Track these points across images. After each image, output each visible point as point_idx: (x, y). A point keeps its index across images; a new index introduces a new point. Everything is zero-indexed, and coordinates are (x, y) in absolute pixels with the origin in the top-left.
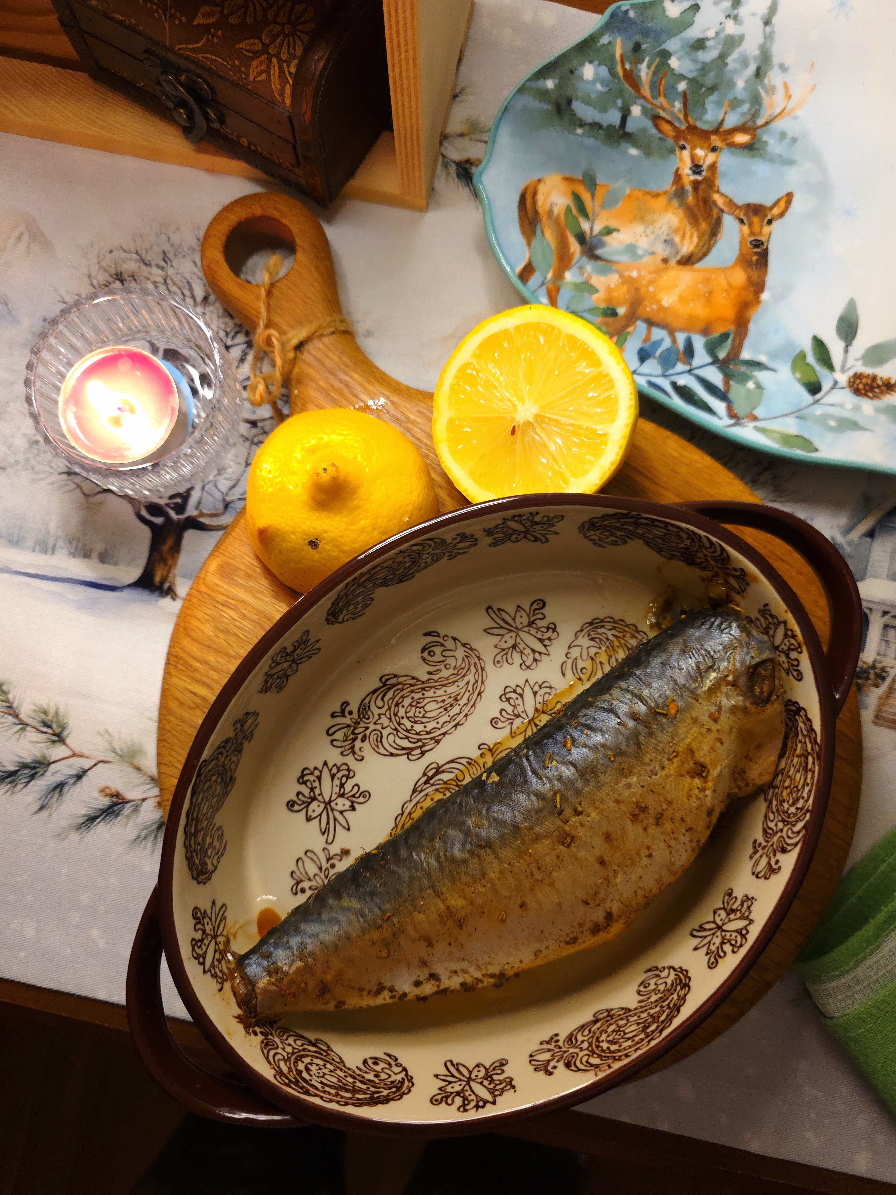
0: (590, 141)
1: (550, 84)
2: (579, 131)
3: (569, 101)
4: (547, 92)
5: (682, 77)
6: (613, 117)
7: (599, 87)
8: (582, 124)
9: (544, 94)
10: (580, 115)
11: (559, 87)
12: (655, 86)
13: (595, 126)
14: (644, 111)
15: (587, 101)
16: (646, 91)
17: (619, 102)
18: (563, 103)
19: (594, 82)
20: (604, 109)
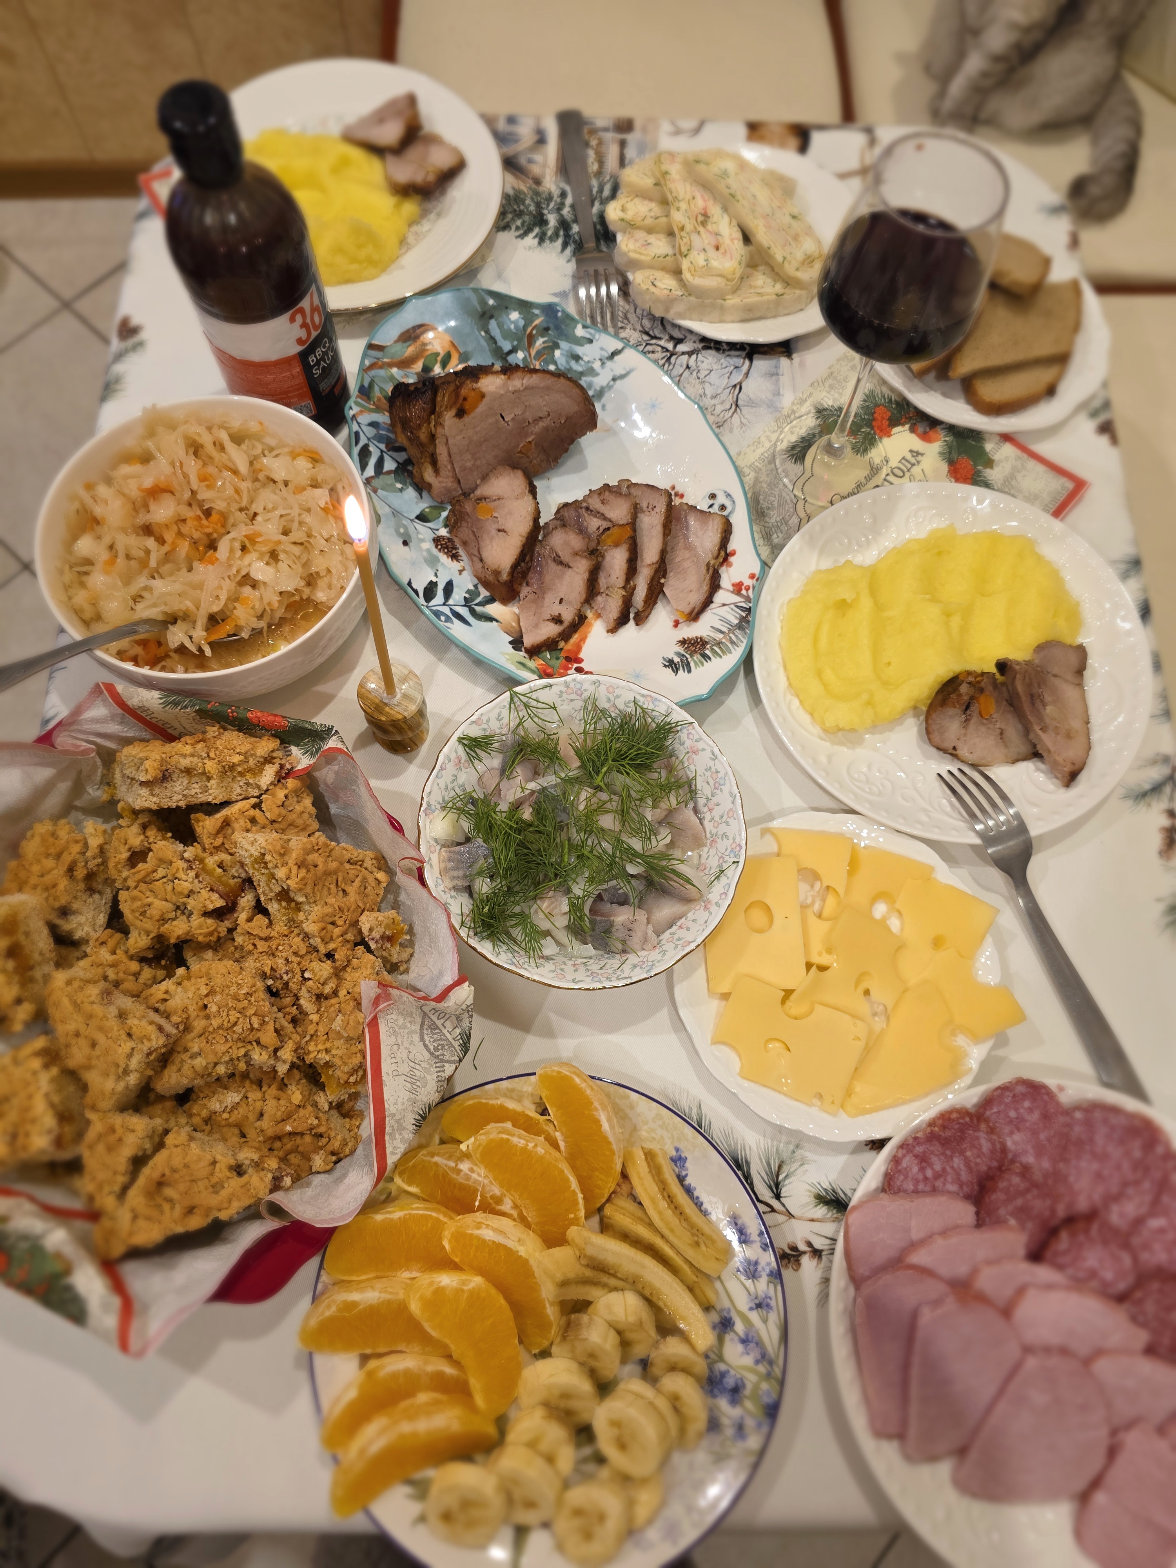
0: (484, 343)
1: (491, 302)
2: (483, 333)
3: (491, 317)
4: (486, 303)
5: (555, 363)
6: (506, 346)
7: (512, 326)
8: (487, 332)
9: (483, 302)
10: (490, 327)
11: (493, 307)
12: (539, 354)
13: (493, 340)
14: (525, 359)
15: (500, 326)
16: (533, 352)
17: (515, 343)
18: (488, 315)
19: (512, 322)
20: (505, 337)
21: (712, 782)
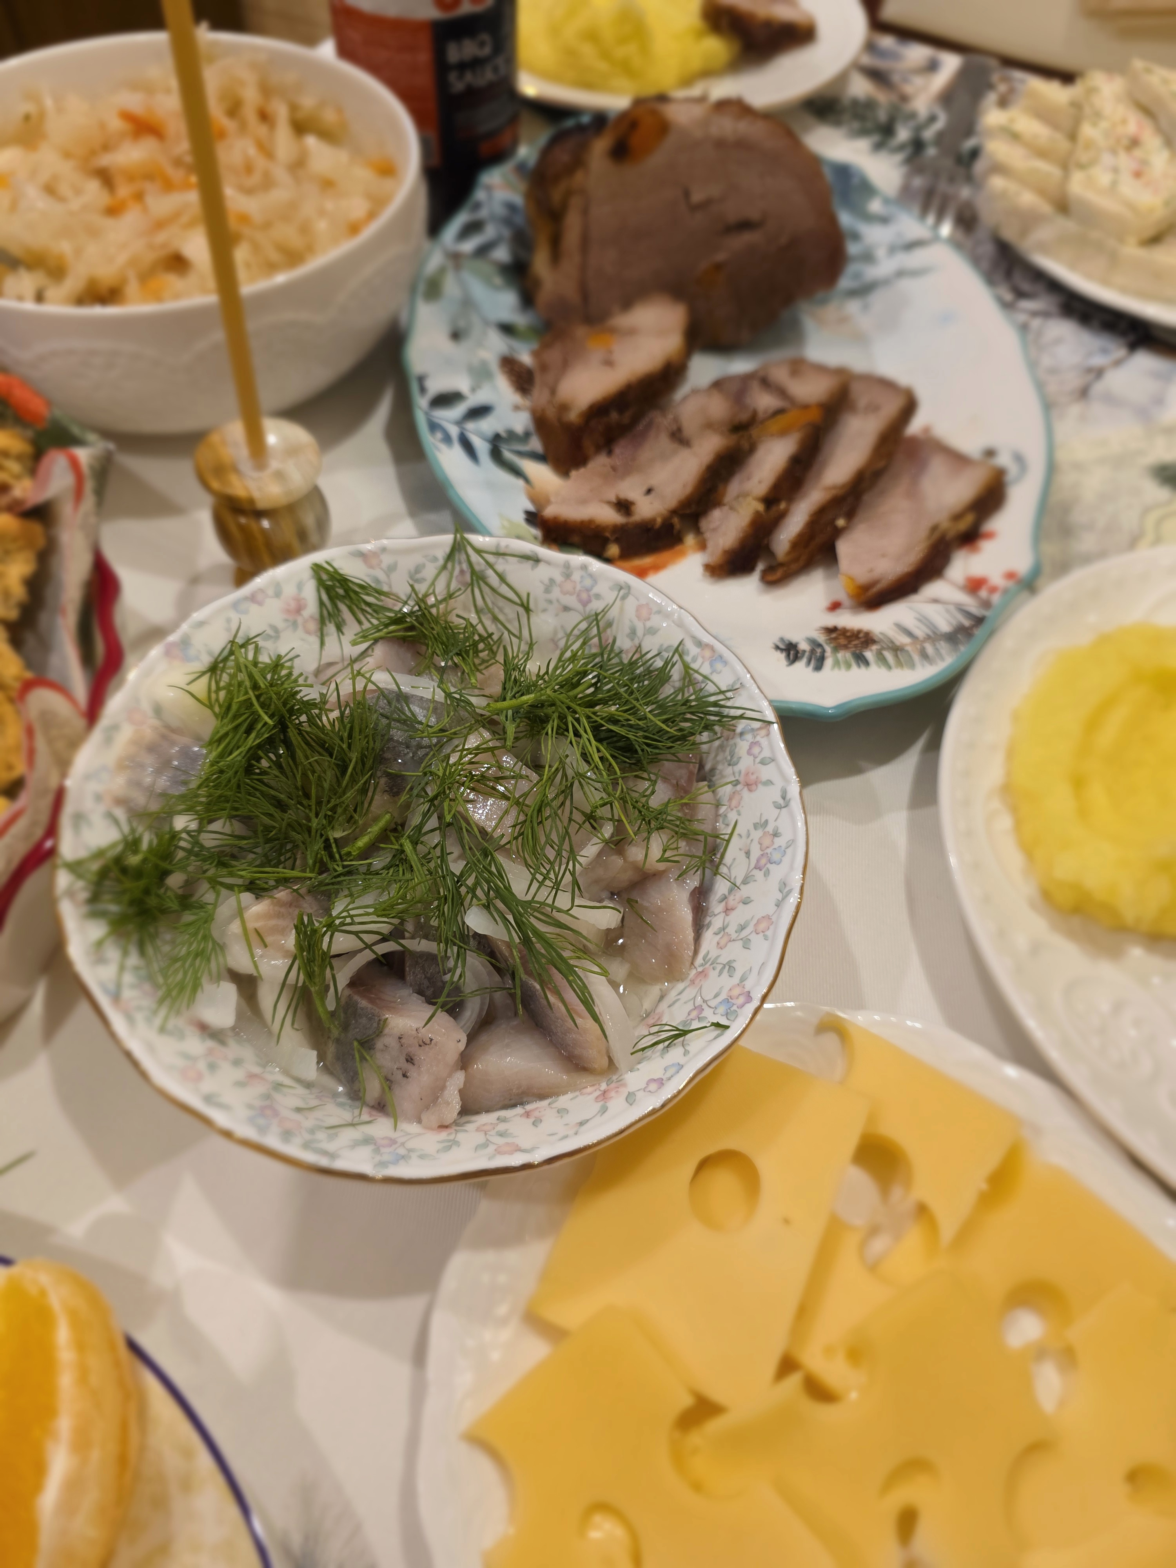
21: (756, 853)
